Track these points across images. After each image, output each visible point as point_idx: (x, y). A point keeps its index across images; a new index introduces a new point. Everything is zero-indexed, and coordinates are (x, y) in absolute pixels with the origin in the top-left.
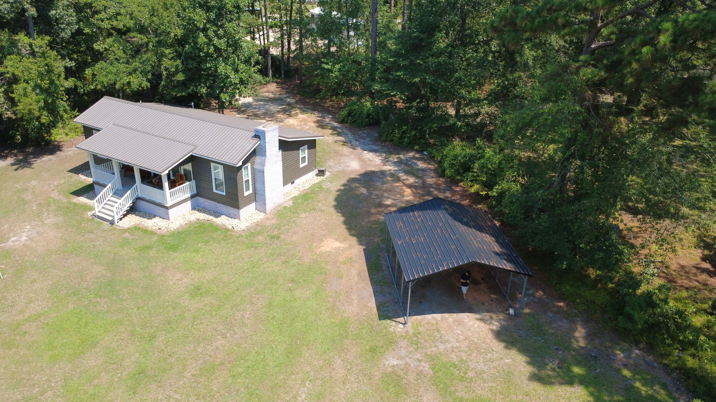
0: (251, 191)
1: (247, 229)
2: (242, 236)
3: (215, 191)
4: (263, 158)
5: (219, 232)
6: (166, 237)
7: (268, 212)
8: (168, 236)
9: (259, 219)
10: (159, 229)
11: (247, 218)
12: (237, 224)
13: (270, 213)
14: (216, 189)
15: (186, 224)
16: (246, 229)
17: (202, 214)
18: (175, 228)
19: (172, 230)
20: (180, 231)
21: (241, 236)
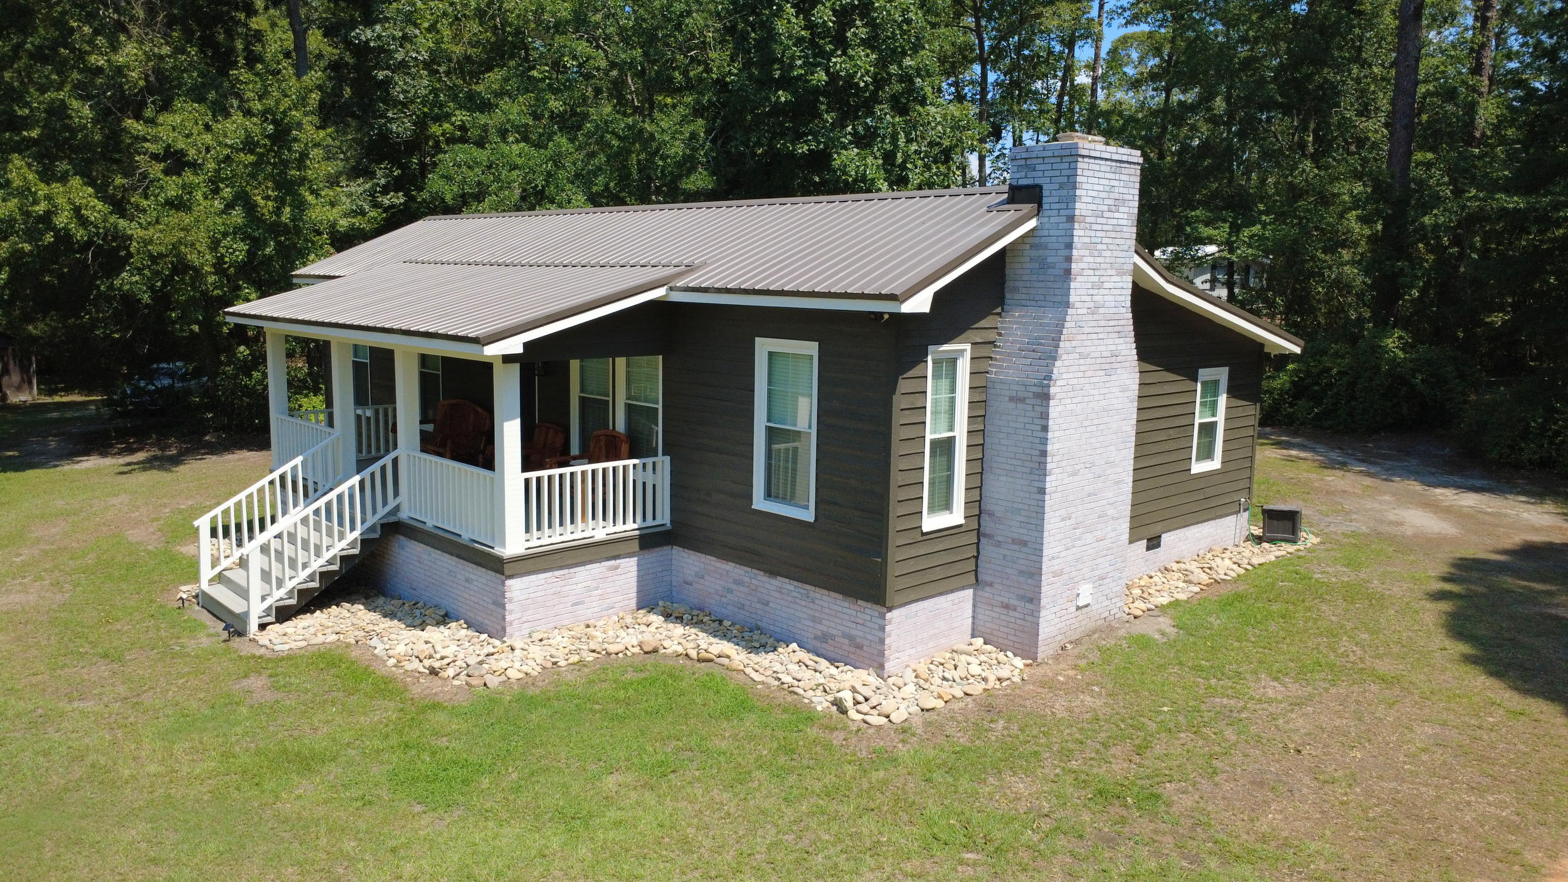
0: (956, 517)
1: (927, 724)
2: (894, 760)
3: (760, 502)
4: (1049, 317)
5: (750, 722)
6: (440, 717)
7: (1044, 651)
8: (454, 712)
9: (992, 683)
10: (433, 672)
11: (923, 669)
12: (867, 692)
13: (1056, 658)
14: (769, 495)
15: (581, 663)
16: (917, 722)
17: (678, 630)
18: (513, 674)
19: (493, 681)
20: (532, 691)
21: (886, 758)
